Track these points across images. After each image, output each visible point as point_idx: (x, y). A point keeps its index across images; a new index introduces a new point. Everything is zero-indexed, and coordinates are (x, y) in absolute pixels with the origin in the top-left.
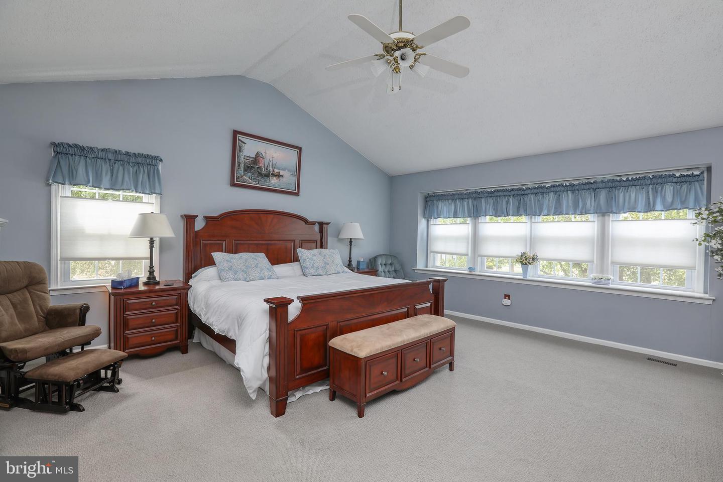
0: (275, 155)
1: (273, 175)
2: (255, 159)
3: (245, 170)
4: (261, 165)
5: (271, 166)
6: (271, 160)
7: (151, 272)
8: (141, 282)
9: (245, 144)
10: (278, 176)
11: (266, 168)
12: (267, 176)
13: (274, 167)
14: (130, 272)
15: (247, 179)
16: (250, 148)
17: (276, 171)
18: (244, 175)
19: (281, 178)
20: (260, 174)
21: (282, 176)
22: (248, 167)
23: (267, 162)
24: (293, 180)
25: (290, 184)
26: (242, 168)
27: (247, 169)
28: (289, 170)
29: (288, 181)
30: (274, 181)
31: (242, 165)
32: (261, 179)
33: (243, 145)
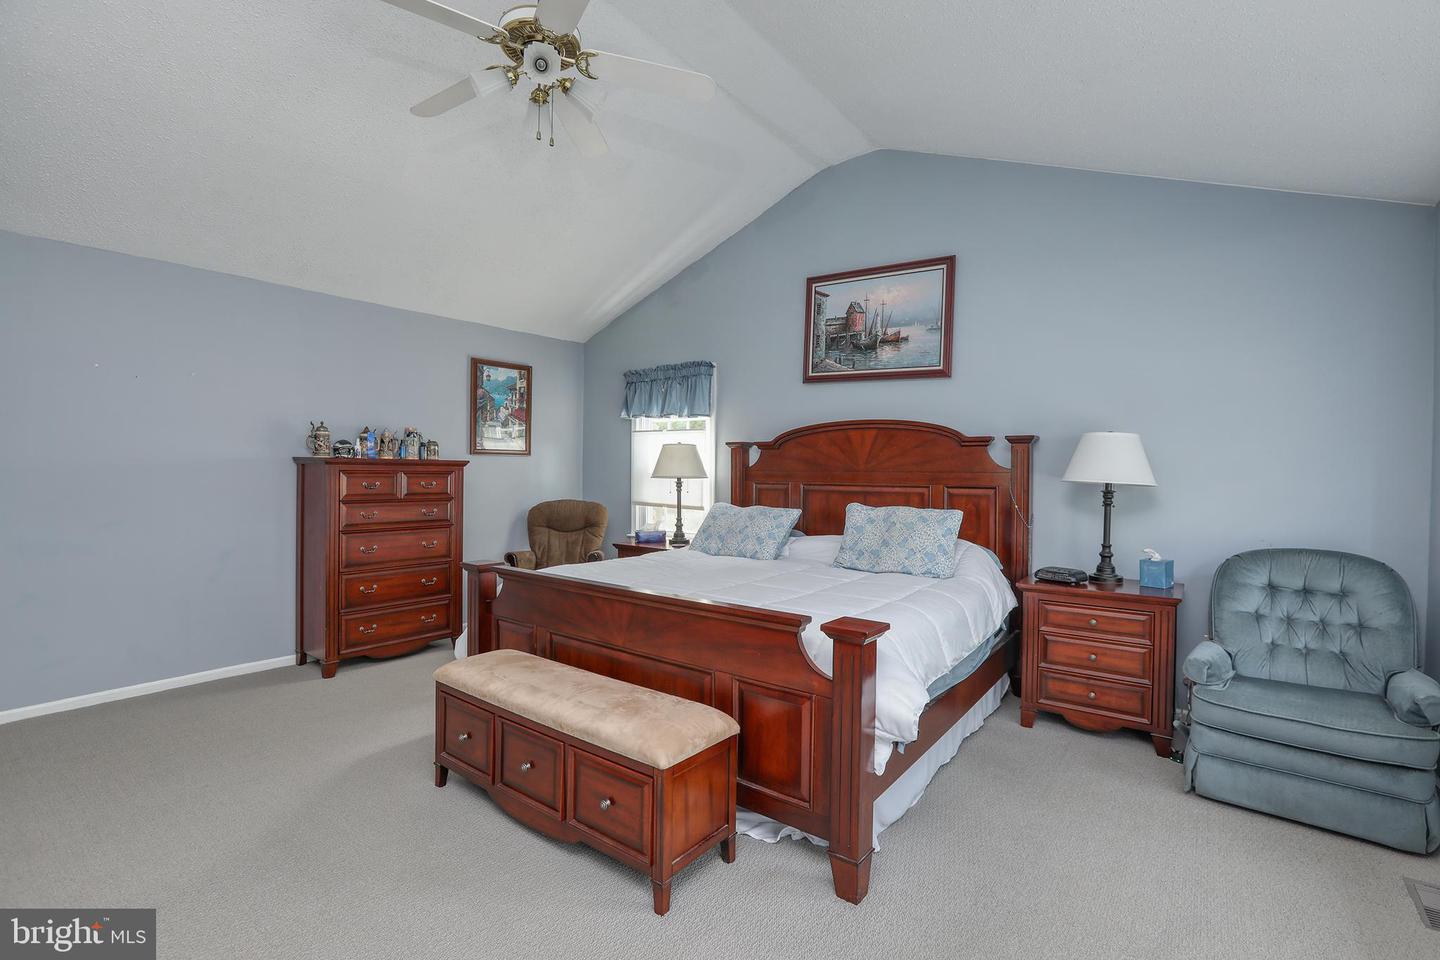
0: (887, 297)
1: (884, 342)
2: (847, 319)
3: (828, 348)
4: (859, 327)
5: (879, 325)
6: (880, 311)
7: (679, 526)
8: (668, 539)
9: (828, 296)
10: (897, 341)
11: (868, 330)
12: (872, 347)
13: (886, 325)
14: (658, 523)
15: (833, 365)
16: (837, 301)
17: (891, 331)
18: (827, 357)
19: (904, 346)
20: (857, 348)
21: (906, 339)
22: (833, 339)
23: (871, 316)
24: (935, 340)
25: (925, 353)
26: (823, 345)
27: (833, 343)
28: (921, 322)
29: (922, 344)
30: (887, 356)
31: (823, 338)
32: (858, 357)
33: (824, 299)
